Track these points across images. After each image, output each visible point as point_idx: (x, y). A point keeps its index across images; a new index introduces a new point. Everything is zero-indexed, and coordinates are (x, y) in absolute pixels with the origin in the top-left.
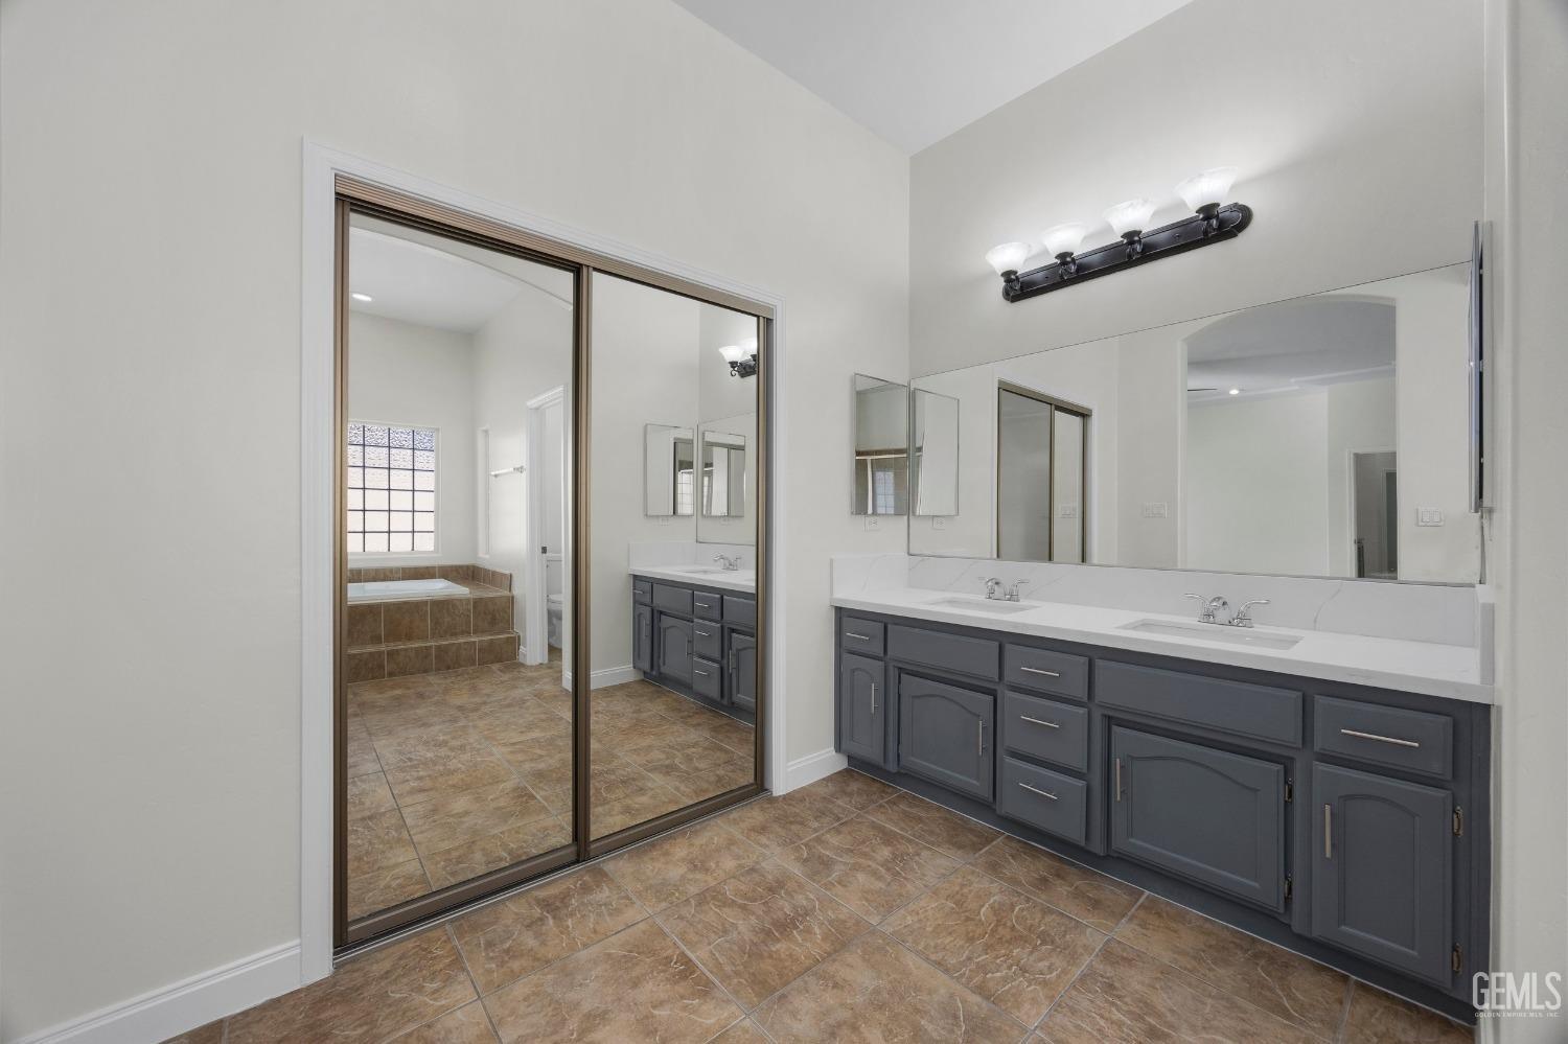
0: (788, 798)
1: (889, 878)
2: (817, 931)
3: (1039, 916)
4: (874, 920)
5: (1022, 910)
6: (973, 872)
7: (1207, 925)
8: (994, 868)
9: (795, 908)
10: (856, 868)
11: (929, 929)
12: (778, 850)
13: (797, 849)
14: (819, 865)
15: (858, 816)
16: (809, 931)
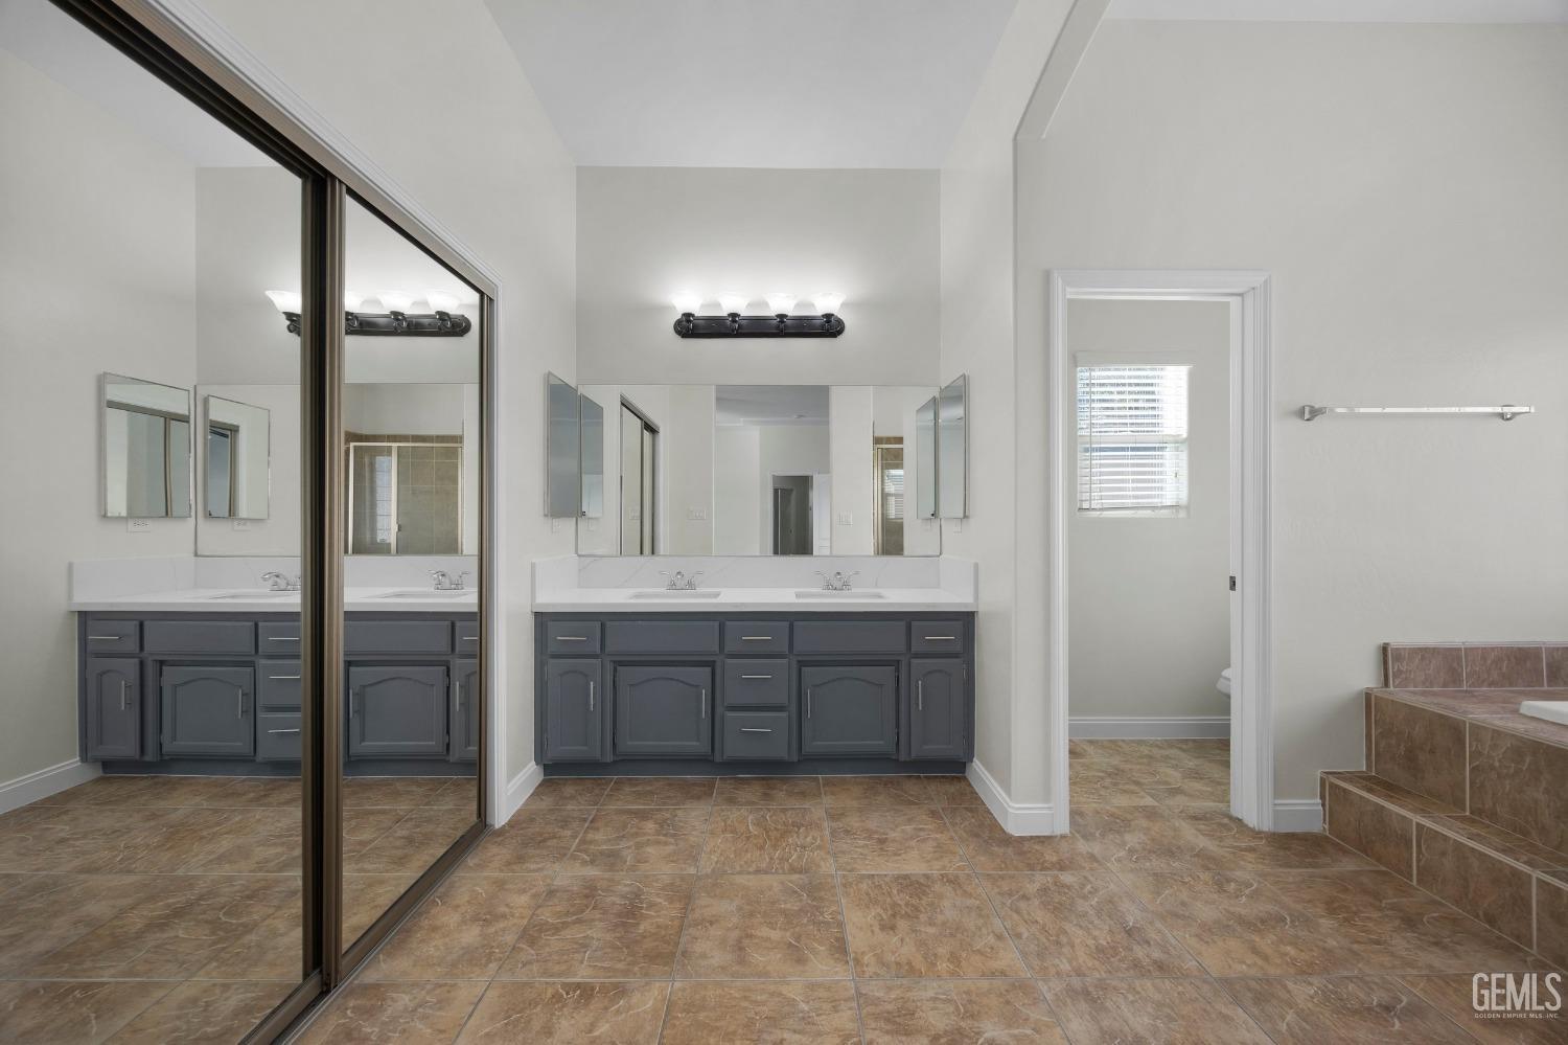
0: (513, 823)
1: (672, 840)
2: (659, 900)
3: (782, 815)
4: (692, 871)
5: (771, 817)
6: (723, 811)
7: (858, 780)
8: (731, 801)
9: (624, 897)
10: (639, 846)
11: (732, 856)
12: (557, 866)
13: (574, 858)
14: (612, 859)
15: (598, 810)
16: (651, 906)
